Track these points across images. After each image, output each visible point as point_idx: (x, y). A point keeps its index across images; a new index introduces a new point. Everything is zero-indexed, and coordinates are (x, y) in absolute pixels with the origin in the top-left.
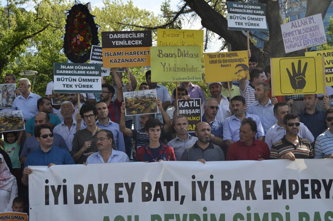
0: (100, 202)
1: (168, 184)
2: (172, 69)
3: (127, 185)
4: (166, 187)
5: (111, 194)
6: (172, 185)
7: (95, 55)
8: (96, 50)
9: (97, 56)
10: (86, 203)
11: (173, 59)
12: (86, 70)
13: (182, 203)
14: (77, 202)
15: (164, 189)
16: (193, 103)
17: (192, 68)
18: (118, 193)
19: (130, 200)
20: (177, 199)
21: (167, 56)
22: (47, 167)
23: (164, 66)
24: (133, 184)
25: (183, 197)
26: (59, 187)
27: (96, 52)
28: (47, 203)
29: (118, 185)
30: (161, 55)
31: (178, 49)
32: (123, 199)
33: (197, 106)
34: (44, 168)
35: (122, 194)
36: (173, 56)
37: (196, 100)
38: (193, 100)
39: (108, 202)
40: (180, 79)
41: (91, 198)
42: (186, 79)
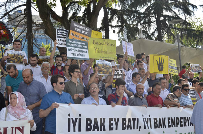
0: (101, 130)
1: (134, 119)
2: (100, 52)
3: (115, 119)
4: (133, 121)
5: (107, 124)
6: (136, 120)
7: (59, 35)
8: (59, 31)
9: (60, 35)
10: (93, 131)
11: (101, 46)
12: (81, 45)
13: (139, 131)
14: (88, 130)
15: (132, 122)
16: (119, 72)
17: (111, 52)
18: (111, 124)
19: (117, 129)
20: (137, 128)
21: (98, 44)
22: (68, 104)
23: (96, 50)
24: (118, 119)
25: (140, 127)
26: (76, 119)
27: (59, 32)
28: (69, 131)
29: (111, 119)
30: (94, 43)
31: (104, 41)
32: (113, 128)
33: (121, 74)
34: (66, 105)
35: (112, 125)
36: (101, 44)
37: (120, 70)
38: (119, 70)
39: (105, 130)
40: (104, 58)
41: (96, 127)
42: (107, 58)
